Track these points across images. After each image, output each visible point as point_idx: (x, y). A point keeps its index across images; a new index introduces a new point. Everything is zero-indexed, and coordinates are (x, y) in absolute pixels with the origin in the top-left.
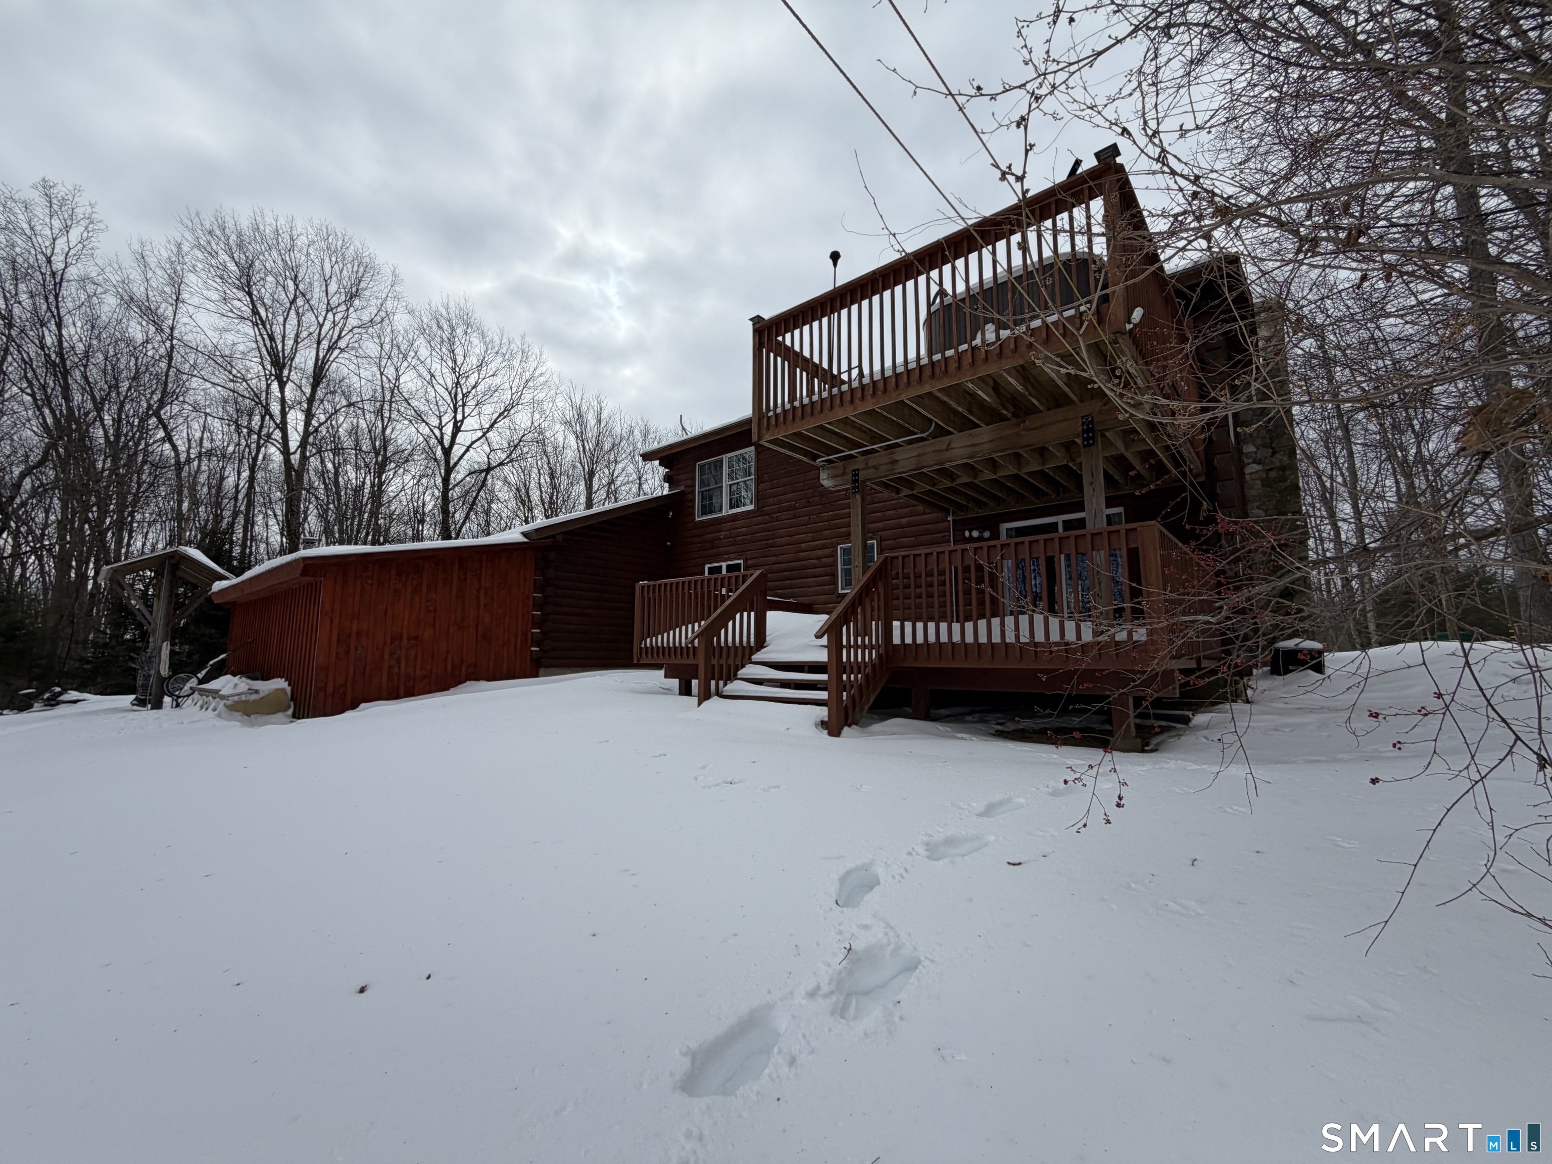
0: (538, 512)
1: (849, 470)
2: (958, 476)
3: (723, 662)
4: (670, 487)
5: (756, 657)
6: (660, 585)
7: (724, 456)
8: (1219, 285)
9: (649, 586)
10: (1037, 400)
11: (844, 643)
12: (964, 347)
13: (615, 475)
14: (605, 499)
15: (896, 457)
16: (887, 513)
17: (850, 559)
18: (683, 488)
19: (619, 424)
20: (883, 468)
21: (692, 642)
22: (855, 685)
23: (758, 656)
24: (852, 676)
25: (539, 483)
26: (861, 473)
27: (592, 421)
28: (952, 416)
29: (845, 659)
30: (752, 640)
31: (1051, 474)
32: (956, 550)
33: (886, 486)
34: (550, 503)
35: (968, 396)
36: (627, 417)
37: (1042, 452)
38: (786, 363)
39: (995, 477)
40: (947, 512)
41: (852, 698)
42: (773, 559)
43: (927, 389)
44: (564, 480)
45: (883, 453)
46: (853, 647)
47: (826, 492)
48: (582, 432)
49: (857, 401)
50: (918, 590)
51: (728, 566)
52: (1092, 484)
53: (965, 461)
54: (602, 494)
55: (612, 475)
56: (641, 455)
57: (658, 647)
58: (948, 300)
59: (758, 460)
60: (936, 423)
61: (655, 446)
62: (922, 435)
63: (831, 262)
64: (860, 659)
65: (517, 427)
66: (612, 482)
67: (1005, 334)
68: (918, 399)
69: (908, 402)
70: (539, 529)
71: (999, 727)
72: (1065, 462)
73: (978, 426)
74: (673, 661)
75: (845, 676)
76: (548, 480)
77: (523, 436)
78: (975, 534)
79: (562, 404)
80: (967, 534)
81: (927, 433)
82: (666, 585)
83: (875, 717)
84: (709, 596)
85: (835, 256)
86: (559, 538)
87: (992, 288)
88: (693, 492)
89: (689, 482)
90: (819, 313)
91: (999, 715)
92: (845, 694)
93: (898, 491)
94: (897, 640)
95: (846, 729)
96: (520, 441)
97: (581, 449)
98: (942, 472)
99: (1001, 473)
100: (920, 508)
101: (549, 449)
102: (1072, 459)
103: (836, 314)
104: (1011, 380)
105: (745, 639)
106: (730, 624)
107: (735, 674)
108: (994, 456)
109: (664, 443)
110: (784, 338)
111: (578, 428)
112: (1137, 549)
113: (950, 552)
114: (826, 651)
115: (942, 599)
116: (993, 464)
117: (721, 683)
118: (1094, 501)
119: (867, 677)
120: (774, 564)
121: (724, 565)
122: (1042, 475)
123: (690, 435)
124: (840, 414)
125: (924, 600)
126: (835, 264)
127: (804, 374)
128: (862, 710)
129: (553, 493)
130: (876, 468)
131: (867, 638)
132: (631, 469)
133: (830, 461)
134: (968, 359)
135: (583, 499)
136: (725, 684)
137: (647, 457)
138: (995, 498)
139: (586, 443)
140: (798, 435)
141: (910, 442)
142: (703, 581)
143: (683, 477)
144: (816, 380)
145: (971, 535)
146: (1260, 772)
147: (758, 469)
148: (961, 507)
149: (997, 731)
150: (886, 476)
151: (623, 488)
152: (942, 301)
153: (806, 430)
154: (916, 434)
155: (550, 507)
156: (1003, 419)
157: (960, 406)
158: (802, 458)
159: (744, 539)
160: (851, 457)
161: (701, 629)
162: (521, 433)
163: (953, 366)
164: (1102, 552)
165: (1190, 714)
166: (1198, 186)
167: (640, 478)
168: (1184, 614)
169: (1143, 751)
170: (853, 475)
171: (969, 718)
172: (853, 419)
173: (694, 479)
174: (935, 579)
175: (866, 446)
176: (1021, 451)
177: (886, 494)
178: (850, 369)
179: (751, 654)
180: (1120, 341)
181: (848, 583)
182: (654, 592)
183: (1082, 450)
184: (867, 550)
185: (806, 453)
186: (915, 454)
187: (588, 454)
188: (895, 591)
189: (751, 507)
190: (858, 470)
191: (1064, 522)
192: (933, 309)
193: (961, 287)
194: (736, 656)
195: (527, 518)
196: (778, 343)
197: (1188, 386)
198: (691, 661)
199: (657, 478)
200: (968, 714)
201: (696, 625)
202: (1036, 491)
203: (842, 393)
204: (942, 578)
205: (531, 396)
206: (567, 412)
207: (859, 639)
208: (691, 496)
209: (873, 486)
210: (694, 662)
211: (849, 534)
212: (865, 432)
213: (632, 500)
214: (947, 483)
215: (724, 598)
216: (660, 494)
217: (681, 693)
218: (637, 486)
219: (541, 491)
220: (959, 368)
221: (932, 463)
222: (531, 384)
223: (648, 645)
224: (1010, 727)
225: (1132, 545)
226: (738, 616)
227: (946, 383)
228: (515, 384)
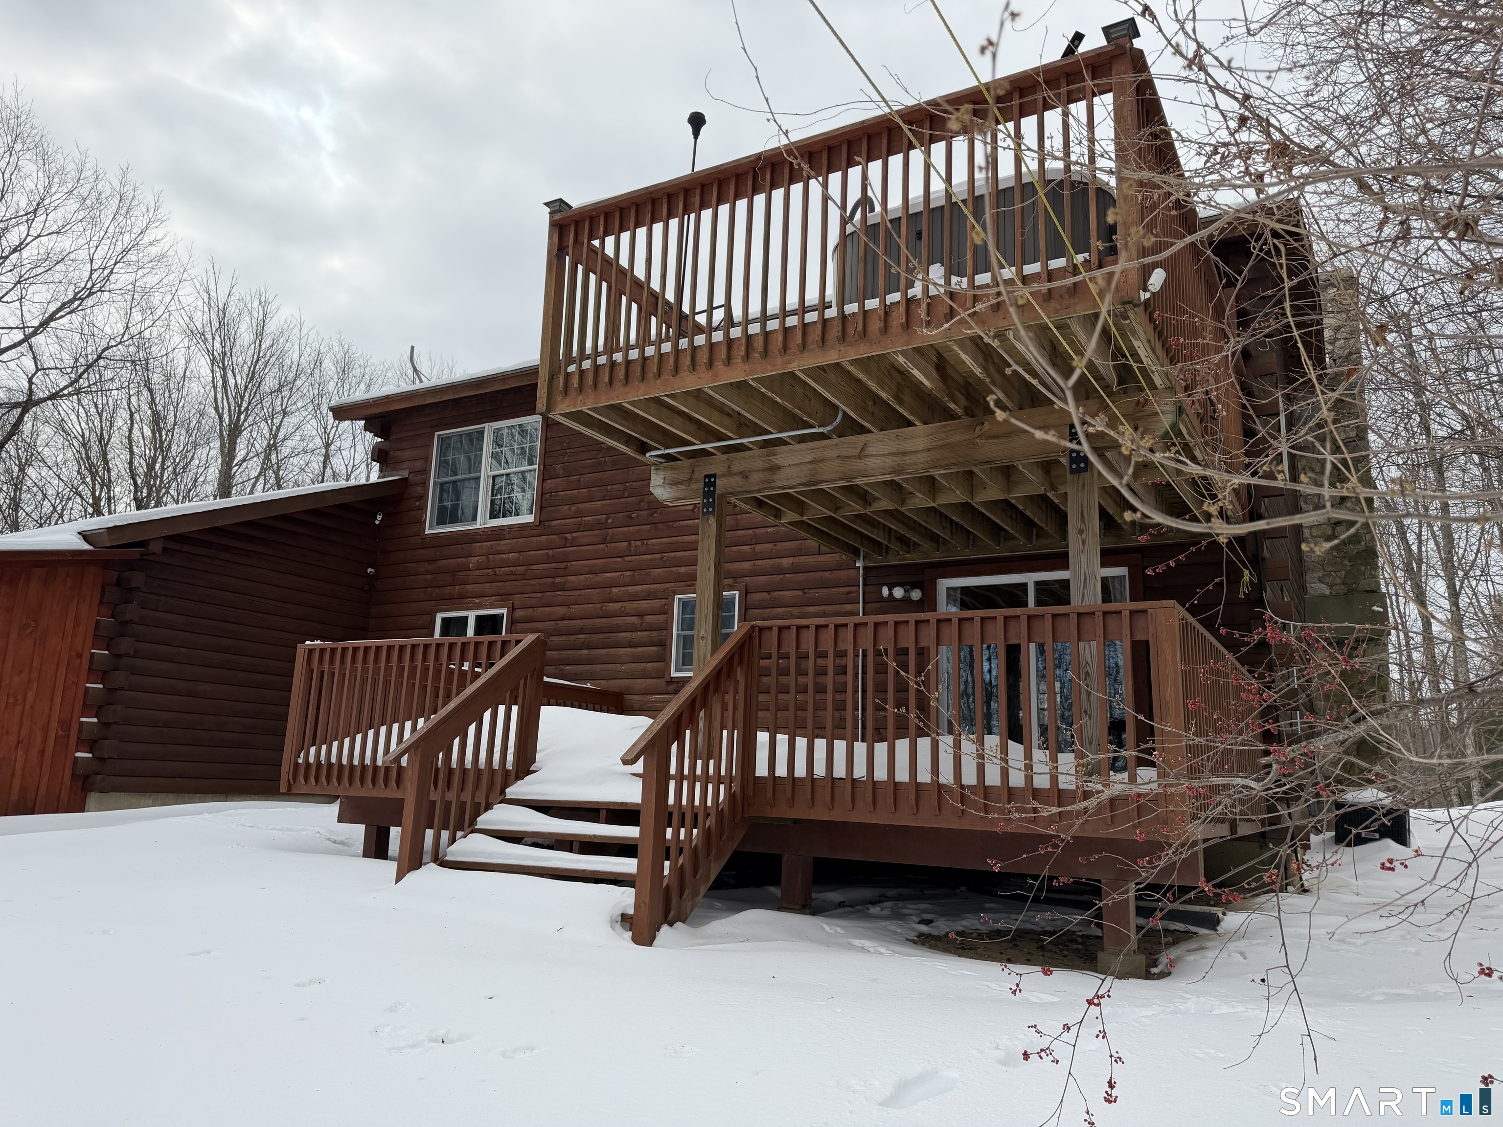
0: (122, 490)
1: (700, 474)
2: (876, 499)
3: (451, 796)
4: (381, 470)
5: (515, 790)
6: (344, 649)
7: (486, 425)
8: (1273, 265)
9: (322, 651)
10: (1004, 392)
11: (673, 771)
12: (894, 297)
13: (281, 436)
14: (257, 478)
15: (778, 460)
16: (758, 547)
17: (692, 619)
18: (405, 474)
19: (296, 347)
20: (756, 477)
21: (398, 759)
22: (686, 850)
23: (518, 789)
24: (683, 831)
25: (129, 438)
26: (720, 482)
27: (245, 335)
28: (870, 403)
29: (671, 801)
30: (510, 757)
31: (1021, 507)
32: (865, 624)
33: (759, 504)
34: (146, 475)
35: (894, 373)
36: (312, 334)
37: (1007, 472)
38: (604, 285)
39: (932, 504)
40: (856, 552)
41: (679, 872)
42: (561, 611)
43: (832, 357)
44: (180, 439)
45: (757, 452)
46: (687, 778)
47: (656, 505)
48: (224, 354)
49: (719, 365)
50: (802, 680)
51: (479, 619)
52: (1081, 532)
53: (888, 477)
54: (254, 467)
55: (275, 437)
56: (331, 409)
57: (330, 765)
58: (874, 218)
59: (546, 439)
60: (845, 413)
61: (359, 395)
62: (821, 430)
63: (689, 129)
64: (697, 802)
65: (96, 332)
66: (272, 447)
67: (960, 283)
68: (820, 372)
69: (802, 376)
70: (116, 527)
71: (924, 928)
72: (1041, 491)
73: (910, 424)
74: (357, 791)
75: (669, 831)
76: (148, 432)
77: (108, 348)
78: (898, 593)
79: (191, 299)
80: (885, 591)
81: (829, 428)
82: (356, 649)
83: (718, 905)
84: (437, 672)
85: (697, 121)
86: (156, 547)
87: (943, 207)
88: (425, 484)
89: (418, 465)
90: (665, 211)
91: (923, 906)
92: (667, 863)
93: (778, 514)
94: (761, 770)
95: (665, 928)
96: (99, 357)
97: (220, 384)
98: (852, 490)
99: (944, 500)
100: (812, 543)
101: (156, 378)
102: (1054, 488)
103: (693, 216)
104: (964, 357)
105: (497, 756)
106: (472, 729)
107: (473, 822)
108: (936, 473)
109: (379, 391)
110: (603, 243)
111: (217, 345)
112: (1147, 642)
113: (856, 625)
114: (639, 783)
115: (839, 697)
116: (931, 484)
117: (445, 835)
118: (1084, 559)
119: (707, 834)
120: (562, 619)
121: (472, 616)
122: (1006, 505)
123: (426, 384)
124: (689, 382)
125: (810, 697)
126: (696, 134)
127: (634, 307)
128: (695, 894)
129: (154, 460)
130: (744, 475)
131: (712, 762)
132: (311, 427)
133: (669, 458)
134: (898, 317)
135: (213, 473)
136: (453, 840)
137: (341, 413)
138: (934, 538)
139: (230, 374)
140: (617, 409)
141: (802, 439)
142: (426, 646)
143: (407, 454)
144: (653, 319)
145: (891, 594)
146: (1319, 1021)
147: (545, 453)
148: (877, 546)
149: (921, 935)
150: (759, 491)
151: (295, 461)
152: (864, 217)
153: (630, 403)
154: (813, 427)
155: (147, 482)
156: (951, 416)
157: (883, 389)
158: (622, 448)
159: (512, 573)
160: (705, 453)
161: (416, 736)
162: (104, 344)
163: (875, 325)
164: (1094, 644)
165: (1218, 911)
166: (1247, 108)
167: (327, 446)
168: (1216, 771)
169: (1149, 976)
170: (706, 485)
171: (875, 910)
172: (711, 393)
173: (428, 460)
174: (830, 662)
175: (730, 439)
176: (975, 469)
177: (757, 516)
178: (711, 309)
179: (506, 785)
180: (1131, 315)
181: (686, 660)
182: (332, 661)
183: (1069, 477)
184: (721, 606)
185: (628, 440)
186: (809, 458)
187: (231, 392)
188: (765, 679)
189: (529, 519)
190: (714, 476)
191: (1037, 583)
192: (849, 229)
193: (895, 201)
194: (477, 787)
195: (97, 500)
196: (592, 250)
197: (1228, 412)
198: (391, 793)
199: (360, 448)
200: (873, 903)
201: (408, 725)
202: (996, 531)
203: (694, 349)
204: (842, 661)
205: (131, 278)
206: (198, 316)
207: (699, 763)
208: (420, 489)
209: (738, 503)
210: (398, 795)
211: (693, 577)
212: (729, 415)
213: (308, 488)
214: (856, 508)
215: (464, 679)
216: (363, 481)
217: (366, 854)
218: (322, 459)
219: (132, 452)
220: (885, 329)
221: (836, 476)
222: (132, 257)
223: (312, 760)
224: (942, 926)
225: (1139, 637)
226: (487, 715)
227: (864, 351)
228: (100, 253)
